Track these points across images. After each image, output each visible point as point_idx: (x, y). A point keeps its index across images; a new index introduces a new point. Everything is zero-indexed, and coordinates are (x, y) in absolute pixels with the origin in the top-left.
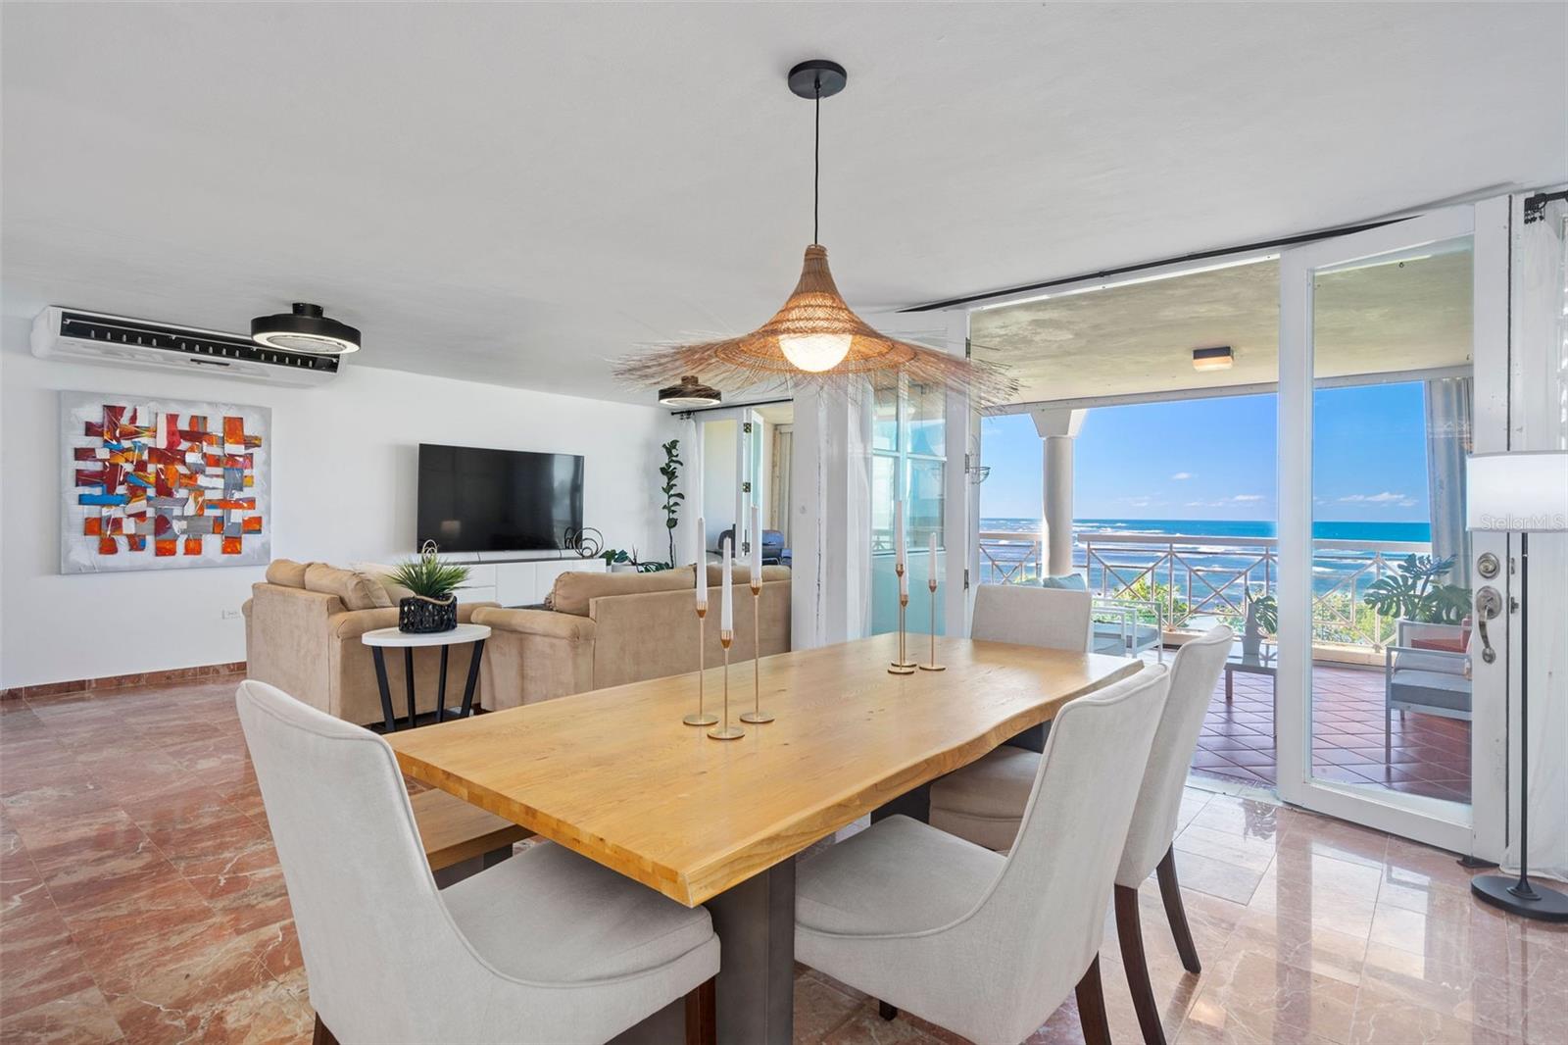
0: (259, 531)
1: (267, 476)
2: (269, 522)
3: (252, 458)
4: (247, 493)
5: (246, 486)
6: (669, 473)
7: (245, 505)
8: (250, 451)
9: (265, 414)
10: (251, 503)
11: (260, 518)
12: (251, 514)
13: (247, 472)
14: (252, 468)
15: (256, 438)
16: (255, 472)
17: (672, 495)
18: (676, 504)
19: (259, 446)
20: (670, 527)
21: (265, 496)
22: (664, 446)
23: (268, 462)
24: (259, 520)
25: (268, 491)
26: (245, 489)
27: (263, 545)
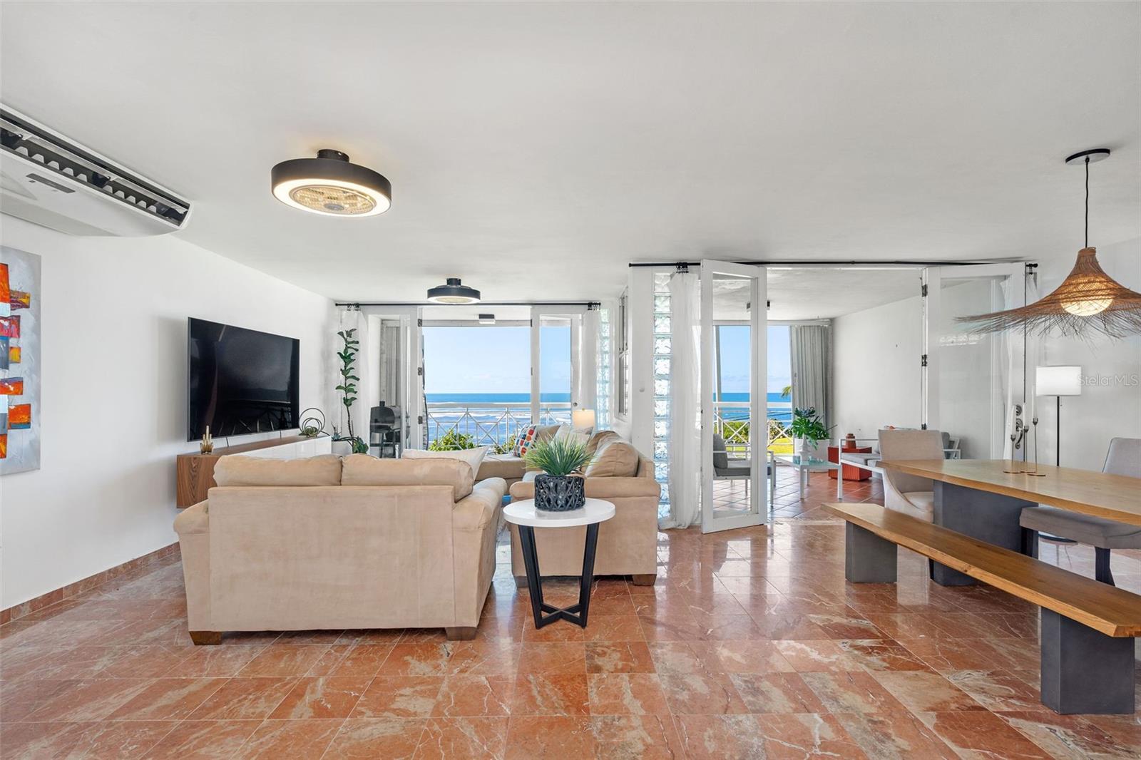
0: (27, 425)
1: (36, 349)
2: (38, 411)
3: (19, 321)
4: (14, 371)
5: (12, 362)
6: (347, 358)
7: (12, 388)
8: (18, 312)
9: (34, 263)
10: (18, 384)
11: (29, 406)
12: (19, 400)
13: (13, 341)
14: (19, 336)
15: (24, 295)
16: (22, 342)
17: (349, 377)
18: (351, 385)
19: (27, 307)
20: (348, 406)
21: (34, 376)
22: (341, 334)
23: (37, 330)
24: (26, 409)
25: (36, 369)
26: (11, 366)
27: (31, 443)
